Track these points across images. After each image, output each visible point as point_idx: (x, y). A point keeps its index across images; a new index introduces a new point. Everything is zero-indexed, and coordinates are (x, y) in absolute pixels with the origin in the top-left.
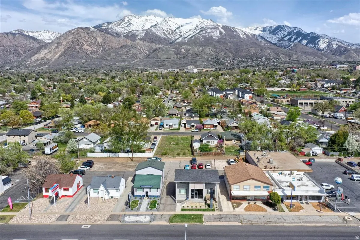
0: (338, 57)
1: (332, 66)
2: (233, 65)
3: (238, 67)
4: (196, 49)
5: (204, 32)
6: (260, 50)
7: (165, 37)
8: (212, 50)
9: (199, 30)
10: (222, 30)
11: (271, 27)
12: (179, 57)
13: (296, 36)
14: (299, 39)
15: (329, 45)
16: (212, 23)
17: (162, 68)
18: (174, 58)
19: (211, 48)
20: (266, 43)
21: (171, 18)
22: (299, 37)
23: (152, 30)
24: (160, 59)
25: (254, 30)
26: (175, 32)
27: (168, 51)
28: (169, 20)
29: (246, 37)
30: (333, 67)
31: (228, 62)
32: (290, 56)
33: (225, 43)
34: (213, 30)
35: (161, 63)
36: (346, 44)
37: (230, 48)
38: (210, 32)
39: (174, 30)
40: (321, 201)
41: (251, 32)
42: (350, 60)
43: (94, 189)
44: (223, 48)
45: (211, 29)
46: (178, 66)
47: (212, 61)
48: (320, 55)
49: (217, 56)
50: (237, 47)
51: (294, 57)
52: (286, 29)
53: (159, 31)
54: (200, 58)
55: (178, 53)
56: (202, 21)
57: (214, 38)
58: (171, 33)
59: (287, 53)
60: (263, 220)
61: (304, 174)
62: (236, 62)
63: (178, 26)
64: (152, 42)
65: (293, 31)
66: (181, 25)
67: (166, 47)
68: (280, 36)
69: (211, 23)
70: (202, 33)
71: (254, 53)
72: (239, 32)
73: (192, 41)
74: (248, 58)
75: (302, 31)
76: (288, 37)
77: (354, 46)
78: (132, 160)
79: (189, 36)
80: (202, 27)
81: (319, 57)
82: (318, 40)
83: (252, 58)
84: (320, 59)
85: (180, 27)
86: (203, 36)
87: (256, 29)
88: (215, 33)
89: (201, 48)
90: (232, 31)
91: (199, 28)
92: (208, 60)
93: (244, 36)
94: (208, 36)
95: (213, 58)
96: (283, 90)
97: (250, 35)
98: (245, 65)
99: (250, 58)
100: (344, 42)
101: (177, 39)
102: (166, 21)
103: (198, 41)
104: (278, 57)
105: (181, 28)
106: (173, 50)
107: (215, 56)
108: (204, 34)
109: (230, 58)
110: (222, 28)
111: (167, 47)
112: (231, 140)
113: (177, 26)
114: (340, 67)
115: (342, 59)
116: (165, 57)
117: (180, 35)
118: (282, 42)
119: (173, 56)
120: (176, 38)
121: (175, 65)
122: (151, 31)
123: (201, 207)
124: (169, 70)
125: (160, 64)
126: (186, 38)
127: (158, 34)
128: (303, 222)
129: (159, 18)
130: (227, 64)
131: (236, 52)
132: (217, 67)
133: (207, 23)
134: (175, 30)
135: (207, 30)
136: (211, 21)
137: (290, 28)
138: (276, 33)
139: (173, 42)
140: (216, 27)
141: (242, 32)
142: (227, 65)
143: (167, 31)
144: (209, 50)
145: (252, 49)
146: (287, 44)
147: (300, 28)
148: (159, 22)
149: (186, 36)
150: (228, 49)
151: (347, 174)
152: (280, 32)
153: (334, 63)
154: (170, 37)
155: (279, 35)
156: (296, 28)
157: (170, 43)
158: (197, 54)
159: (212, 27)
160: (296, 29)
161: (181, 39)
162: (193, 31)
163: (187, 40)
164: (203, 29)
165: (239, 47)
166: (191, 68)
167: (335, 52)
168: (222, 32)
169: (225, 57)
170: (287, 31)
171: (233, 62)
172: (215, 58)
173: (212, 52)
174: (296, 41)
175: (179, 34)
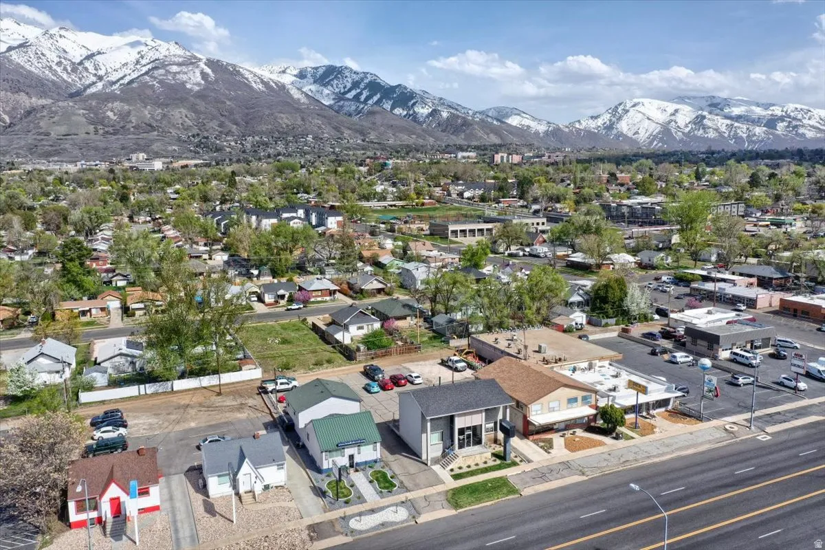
0: (453, 137)
1: (449, 156)
2: (244, 152)
3: (257, 158)
4: (147, 112)
5: (162, 71)
6: (299, 120)
7: (55, 78)
8: (186, 116)
9: (150, 66)
10: (208, 70)
11: (316, 68)
12: (101, 132)
13: (369, 91)
14: (375, 98)
15: (434, 113)
16: (180, 52)
17: (56, 158)
18: (88, 133)
19: (184, 111)
20: (310, 104)
21: (67, 30)
22: (376, 94)
23: (13, 58)
24: (48, 134)
25: (280, 72)
26: (80, 68)
27: (67, 116)
28: (61, 36)
29: (264, 89)
30: (451, 157)
31: (230, 146)
32: (363, 133)
33: (217, 101)
34: (184, 69)
35: (51, 146)
36: (463, 112)
37: (231, 113)
38: (179, 73)
39: (77, 60)
40: (670, 407)
41: (275, 77)
42: (475, 143)
43: (219, 476)
44: (215, 112)
45: (179, 64)
46: (103, 153)
47: (190, 143)
48: (420, 131)
49: (200, 130)
50: (246, 111)
51: (372, 136)
52: (347, 74)
53: (35, 61)
54: (158, 136)
55: (98, 121)
56: (154, 45)
57: (188, 86)
58: (69, 69)
59: (357, 127)
60: (615, 461)
61: (610, 365)
62: (249, 146)
63: (89, 53)
64: (17, 90)
65: (362, 80)
66: (95, 51)
67: (60, 104)
68: (337, 90)
69: (175, 50)
70: (156, 73)
71: (287, 126)
72: (247, 75)
73: (134, 92)
74: (275, 136)
75: (379, 81)
76: (353, 93)
77: (478, 115)
78: (219, 394)
79: (122, 78)
80: (156, 60)
81: (419, 136)
82: (412, 102)
83: (284, 136)
84: (421, 142)
85: (92, 55)
86: (161, 82)
87: (284, 72)
88: (191, 75)
89: (160, 111)
90: (231, 73)
91: (148, 61)
92: (179, 139)
93: (260, 86)
94: (173, 82)
95: (194, 136)
96: (391, 206)
97: (274, 85)
98: (271, 151)
99: (281, 135)
100: (459, 108)
101: (89, 86)
102: (51, 37)
103: (149, 92)
104: (340, 136)
105: (98, 58)
106: (84, 115)
107: (195, 131)
108: (164, 75)
109: (233, 136)
110: (206, 64)
111: (65, 104)
112: (406, 319)
113: (85, 53)
114: (464, 158)
115: (460, 140)
116: (62, 129)
117: (95, 75)
118: (342, 102)
119: (84, 130)
120: (87, 83)
121: (93, 152)
122: (10, 61)
123: (485, 463)
124: (79, 163)
125: (50, 148)
126: (114, 83)
127: (33, 69)
128: (677, 449)
129: (31, 27)
130: (228, 150)
131: (247, 123)
132: (206, 157)
133: (168, 49)
134: (81, 63)
135: (168, 68)
136: (177, 46)
137: (355, 73)
138: (328, 83)
139: (78, 93)
140: (191, 62)
141: (255, 75)
142: (230, 153)
143: (59, 64)
144: (180, 114)
145: (282, 115)
146: (353, 108)
147: (375, 75)
148: (32, 40)
149: (114, 80)
150: (226, 113)
151: (657, 355)
152: (336, 82)
153: (449, 149)
154: (70, 80)
155: (335, 86)
156: (368, 73)
157: (72, 96)
158: (150, 125)
159: (181, 60)
160: (368, 76)
161: (100, 85)
162: (132, 67)
163: (120, 90)
164: (159, 64)
165: (251, 111)
166: (141, 158)
167: (447, 127)
168: (208, 74)
169: (221, 132)
170: (350, 80)
171: (241, 144)
172: (198, 135)
173: (186, 119)
174: (370, 102)
175: (94, 72)
